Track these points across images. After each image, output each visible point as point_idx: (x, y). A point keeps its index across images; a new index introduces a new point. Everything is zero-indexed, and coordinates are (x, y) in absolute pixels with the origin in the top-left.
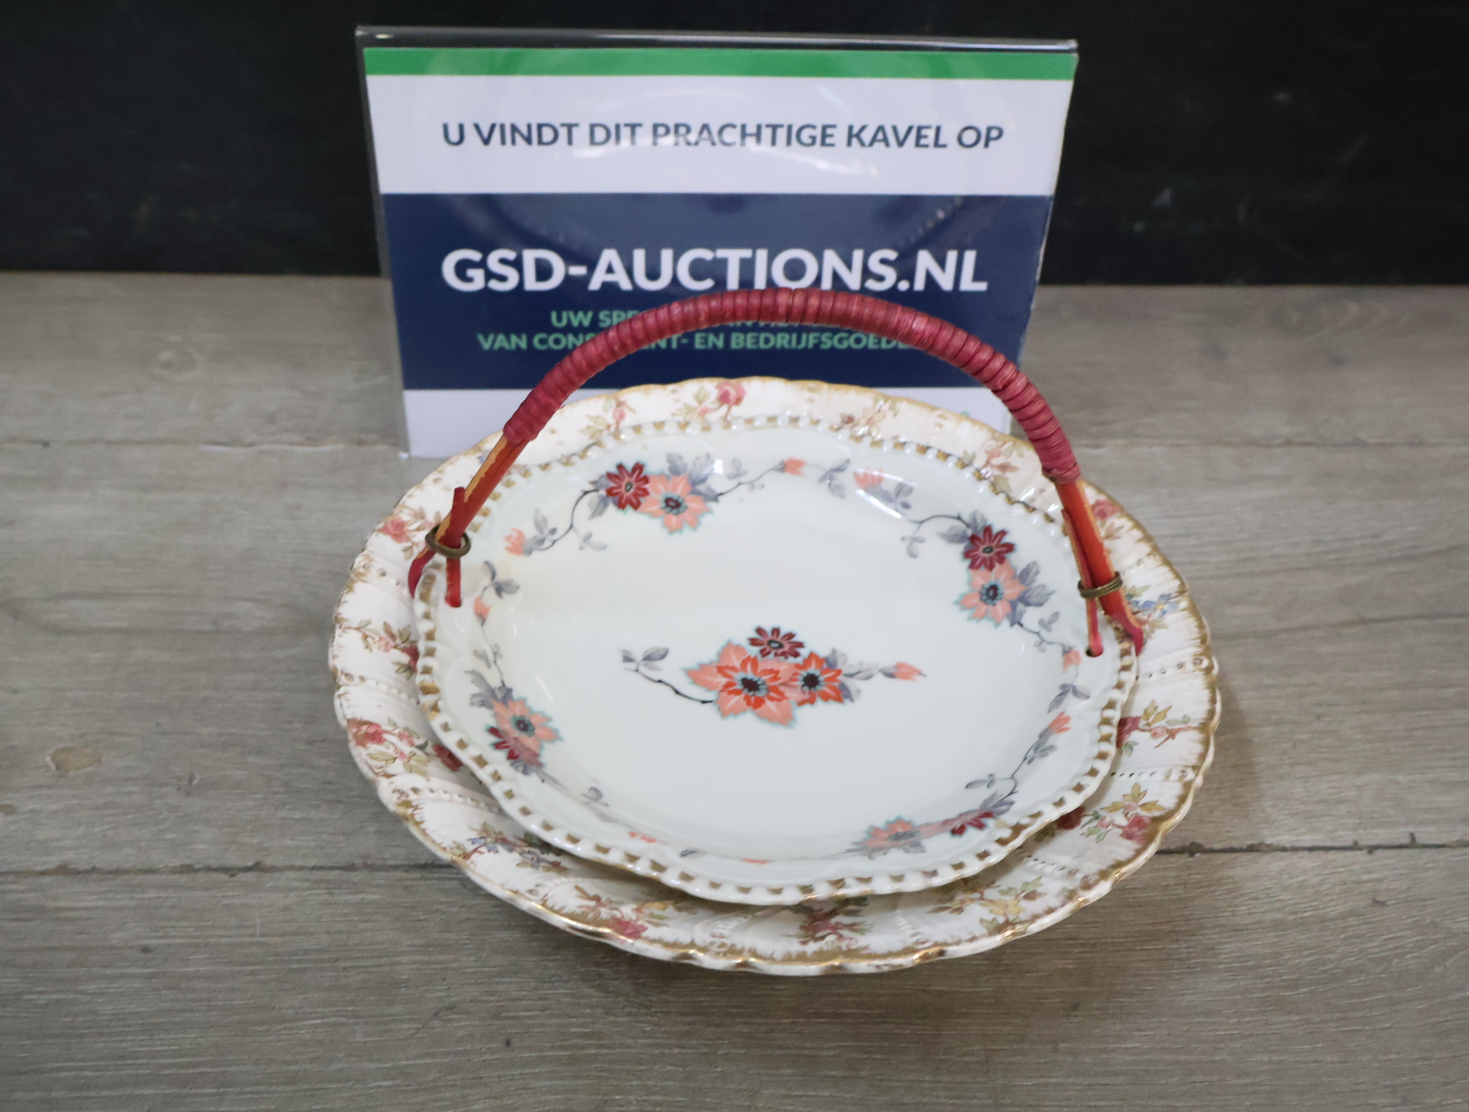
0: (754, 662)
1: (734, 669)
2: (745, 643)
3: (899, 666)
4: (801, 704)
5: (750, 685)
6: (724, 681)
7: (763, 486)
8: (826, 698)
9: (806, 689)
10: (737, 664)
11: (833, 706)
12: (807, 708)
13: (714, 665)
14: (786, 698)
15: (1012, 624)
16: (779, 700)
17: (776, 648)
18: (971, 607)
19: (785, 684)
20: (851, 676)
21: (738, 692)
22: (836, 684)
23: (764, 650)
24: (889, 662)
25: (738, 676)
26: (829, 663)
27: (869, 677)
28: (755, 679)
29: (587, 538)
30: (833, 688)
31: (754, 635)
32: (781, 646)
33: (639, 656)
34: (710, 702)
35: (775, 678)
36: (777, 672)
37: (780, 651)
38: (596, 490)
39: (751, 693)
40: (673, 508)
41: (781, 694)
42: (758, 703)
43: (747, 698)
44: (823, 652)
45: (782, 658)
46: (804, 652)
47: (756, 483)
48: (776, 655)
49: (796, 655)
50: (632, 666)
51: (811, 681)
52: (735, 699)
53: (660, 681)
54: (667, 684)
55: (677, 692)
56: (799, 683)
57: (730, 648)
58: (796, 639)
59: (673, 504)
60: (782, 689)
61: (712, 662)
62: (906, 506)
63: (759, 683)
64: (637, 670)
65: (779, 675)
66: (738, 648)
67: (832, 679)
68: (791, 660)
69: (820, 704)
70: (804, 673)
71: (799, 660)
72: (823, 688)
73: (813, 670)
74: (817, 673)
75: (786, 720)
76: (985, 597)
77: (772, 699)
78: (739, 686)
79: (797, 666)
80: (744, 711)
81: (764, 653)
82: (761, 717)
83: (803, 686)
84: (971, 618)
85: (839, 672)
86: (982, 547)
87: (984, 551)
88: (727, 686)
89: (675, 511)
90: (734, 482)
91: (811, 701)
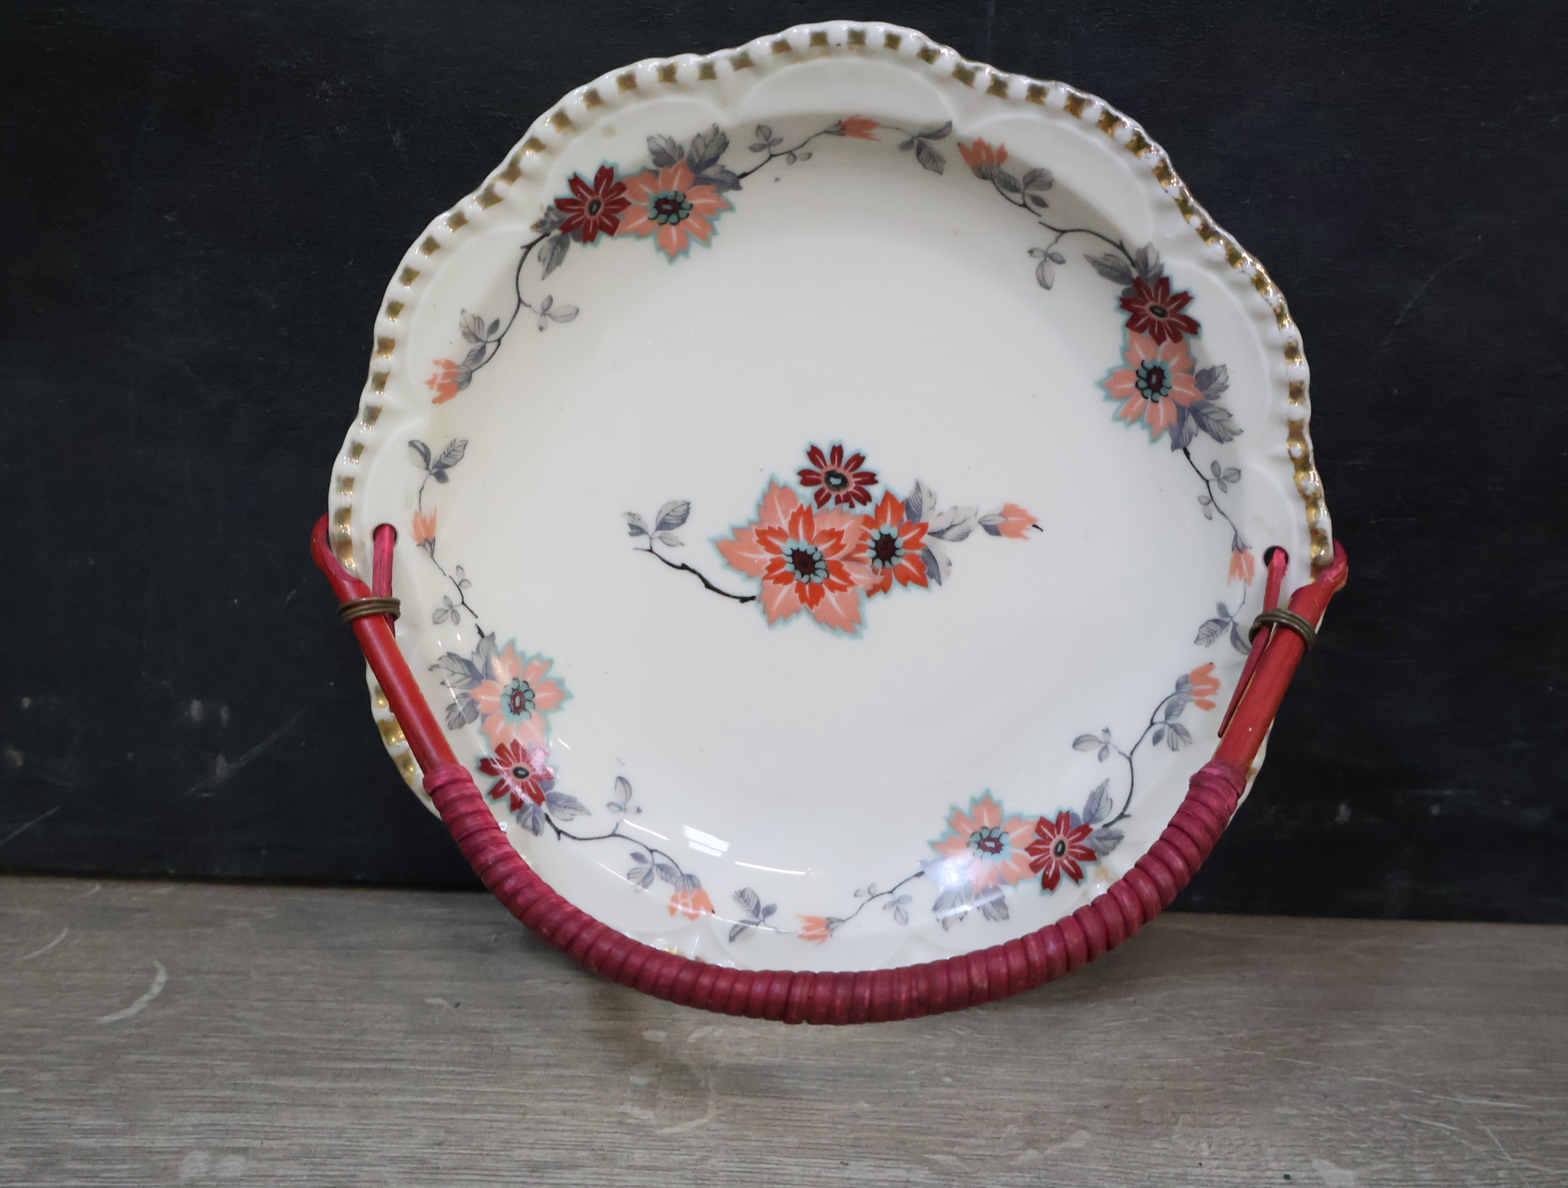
0: (806, 515)
1: (780, 534)
2: (793, 481)
3: (1009, 510)
4: (870, 593)
5: (804, 562)
6: (767, 557)
7: (810, 155)
8: (905, 579)
9: (878, 563)
10: (784, 524)
11: (914, 591)
12: (879, 598)
13: (754, 528)
14: (851, 583)
15: (1175, 446)
16: (843, 589)
17: (837, 487)
18: (1122, 396)
19: (848, 558)
20: (939, 534)
21: (785, 579)
22: (918, 552)
23: (821, 491)
24: (990, 505)
25: (787, 546)
26: (908, 511)
27: (963, 537)
28: (810, 550)
29: (546, 309)
30: (913, 559)
31: (807, 464)
32: (845, 482)
33: (650, 523)
34: (753, 598)
35: (837, 547)
36: (839, 535)
37: (842, 493)
38: (546, 235)
39: (806, 578)
40: (669, 213)
41: (845, 576)
42: (812, 598)
43: (800, 588)
44: (902, 491)
45: (846, 506)
46: (876, 492)
47: (797, 153)
48: (838, 501)
49: (865, 499)
50: (643, 541)
51: (886, 549)
52: (787, 591)
53: (684, 567)
54: (693, 571)
55: (708, 586)
56: (870, 554)
57: (775, 492)
58: (866, 466)
59: (670, 209)
60: (846, 566)
61: (751, 523)
62: (1041, 203)
63: (816, 557)
64: (651, 551)
65: (843, 542)
66: (785, 492)
67: (913, 543)
68: (859, 508)
69: (896, 589)
70: (875, 534)
71: (869, 509)
72: (900, 561)
73: (888, 528)
74: (894, 532)
75: (850, 624)
76: (1143, 384)
77: (833, 587)
78: (789, 568)
79: (868, 521)
80: (797, 611)
81: (821, 499)
82: (820, 620)
83: (874, 559)
84: (1119, 417)
85: (924, 528)
86: (1151, 303)
87: (1152, 309)
88: (775, 565)
89: (673, 218)
90: (763, 155)
91: (884, 587)
